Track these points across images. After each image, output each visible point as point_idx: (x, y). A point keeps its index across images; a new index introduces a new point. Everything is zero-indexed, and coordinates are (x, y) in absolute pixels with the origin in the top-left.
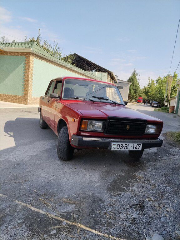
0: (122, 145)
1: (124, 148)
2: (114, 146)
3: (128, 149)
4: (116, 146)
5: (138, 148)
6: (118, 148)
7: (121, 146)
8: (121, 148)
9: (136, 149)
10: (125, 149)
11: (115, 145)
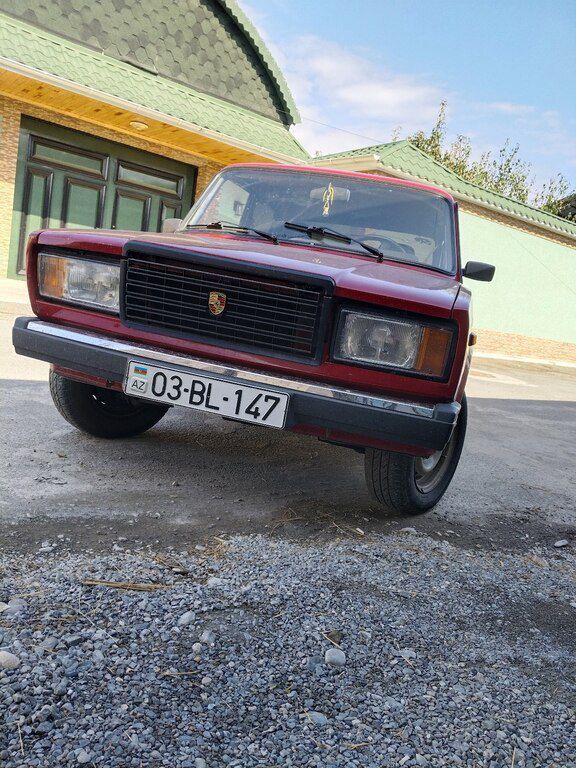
0: (176, 382)
1: (185, 397)
2: (140, 378)
3: (207, 406)
4: (148, 379)
5: (263, 412)
6: (159, 390)
7: (171, 384)
8: (174, 393)
9: (250, 418)
10: (191, 402)
11: (144, 372)
